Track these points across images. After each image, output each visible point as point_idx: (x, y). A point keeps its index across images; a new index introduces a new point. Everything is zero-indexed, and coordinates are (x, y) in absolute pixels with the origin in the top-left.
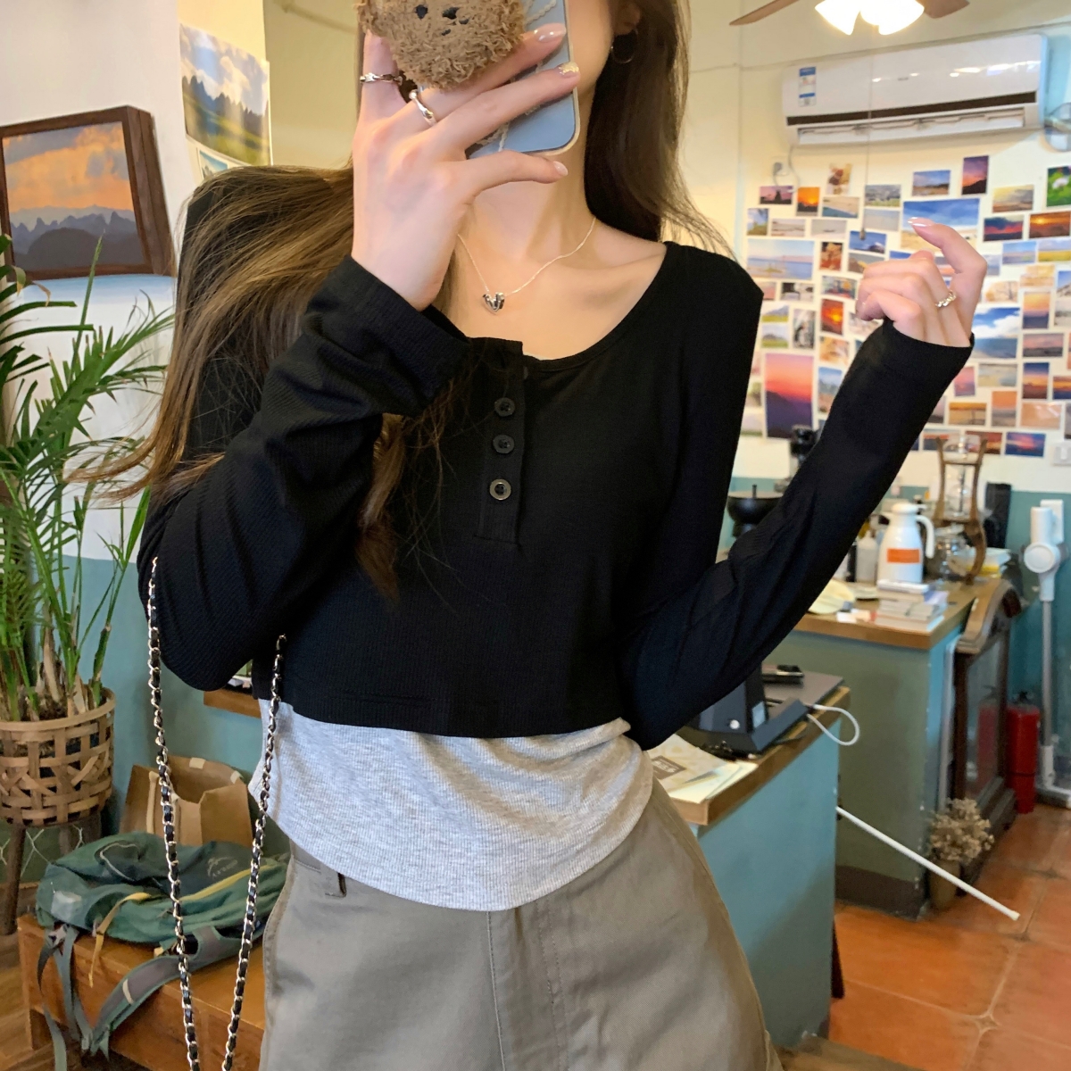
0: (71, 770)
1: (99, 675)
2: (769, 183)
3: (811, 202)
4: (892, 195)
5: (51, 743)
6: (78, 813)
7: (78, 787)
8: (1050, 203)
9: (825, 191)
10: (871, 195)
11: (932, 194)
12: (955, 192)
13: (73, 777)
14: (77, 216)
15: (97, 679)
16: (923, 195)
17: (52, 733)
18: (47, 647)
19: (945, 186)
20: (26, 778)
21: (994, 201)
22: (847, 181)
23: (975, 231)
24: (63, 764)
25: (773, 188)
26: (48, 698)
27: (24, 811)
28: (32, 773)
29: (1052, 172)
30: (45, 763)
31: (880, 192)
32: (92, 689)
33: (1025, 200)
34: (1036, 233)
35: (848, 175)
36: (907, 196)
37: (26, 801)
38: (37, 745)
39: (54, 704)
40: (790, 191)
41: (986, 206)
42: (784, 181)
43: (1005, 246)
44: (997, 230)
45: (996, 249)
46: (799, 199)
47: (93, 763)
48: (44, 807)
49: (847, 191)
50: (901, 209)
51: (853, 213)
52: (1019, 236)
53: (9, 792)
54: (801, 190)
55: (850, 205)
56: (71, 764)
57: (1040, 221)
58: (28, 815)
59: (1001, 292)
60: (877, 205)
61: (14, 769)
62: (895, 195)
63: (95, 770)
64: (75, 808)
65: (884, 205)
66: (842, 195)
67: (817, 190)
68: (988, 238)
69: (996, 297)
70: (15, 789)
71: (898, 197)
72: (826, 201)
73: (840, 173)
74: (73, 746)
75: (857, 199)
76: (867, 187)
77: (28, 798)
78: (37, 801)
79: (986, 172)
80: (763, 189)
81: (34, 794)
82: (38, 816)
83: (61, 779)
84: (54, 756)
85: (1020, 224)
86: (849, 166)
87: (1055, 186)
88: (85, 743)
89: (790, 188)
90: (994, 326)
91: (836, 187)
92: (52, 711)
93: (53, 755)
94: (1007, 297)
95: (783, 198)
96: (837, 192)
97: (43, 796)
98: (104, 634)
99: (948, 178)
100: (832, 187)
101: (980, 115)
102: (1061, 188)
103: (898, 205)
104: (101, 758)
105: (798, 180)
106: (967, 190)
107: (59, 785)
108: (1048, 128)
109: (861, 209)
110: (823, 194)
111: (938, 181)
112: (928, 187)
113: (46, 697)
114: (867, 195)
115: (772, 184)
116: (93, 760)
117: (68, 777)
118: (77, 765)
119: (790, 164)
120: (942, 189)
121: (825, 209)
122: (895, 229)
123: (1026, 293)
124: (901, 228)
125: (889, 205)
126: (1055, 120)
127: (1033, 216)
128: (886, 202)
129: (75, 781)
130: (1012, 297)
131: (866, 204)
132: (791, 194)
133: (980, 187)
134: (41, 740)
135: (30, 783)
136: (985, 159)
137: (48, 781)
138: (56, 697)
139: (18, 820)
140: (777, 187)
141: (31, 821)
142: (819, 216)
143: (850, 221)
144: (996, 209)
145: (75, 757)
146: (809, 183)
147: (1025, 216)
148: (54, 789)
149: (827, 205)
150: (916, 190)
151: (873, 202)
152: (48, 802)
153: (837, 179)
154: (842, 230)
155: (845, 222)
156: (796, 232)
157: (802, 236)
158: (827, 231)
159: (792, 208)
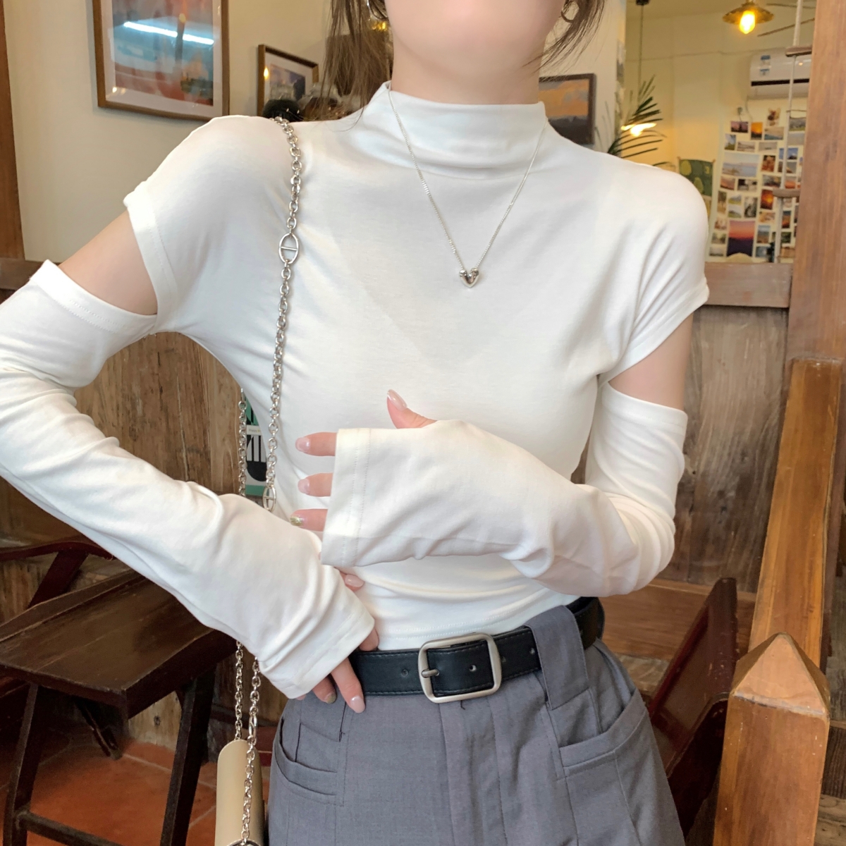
2: (737, 119)
3: (758, 131)
9: (766, 124)
10: (792, 125)
22: (778, 117)
25: (738, 123)
31: (796, 122)
35: (779, 114)
42: (744, 118)
46: (752, 129)
49: (778, 123)
51: (780, 137)
54: (753, 124)
55: (780, 132)
60: (795, 130)
62: (803, 123)
65: (798, 131)
66: (775, 126)
67: (762, 123)
71: (805, 125)
72: (766, 130)
73: (774, 113)
75: (783, 128)
76: (790, 120)
80: (732, 122)
86: (779, 109)
89: (747, 123)
91: (772, 122)
95: (744, 128)
96: (772, 124)
100: (769, 121)
103: (804, 130)
105: (750, 117)
109: (786, 133)
110: (765, 126)
119: (746, 108)
121: (766, 135)
122: (802, 143)
125: (800, 130)
128: (799, 128)
131: (789, 131)
132: (749, 126)
140: (741, 122)
142: (763, 140)
143: (779, 141)
146: (756, 120)
149: (767, 133)
151: (793, 129)
153: (772, 117)
154: (775, 148)
155: (776, 143)
156: (750, 150)
157: (753, 152)
158: (767, 149)
159: (748, 135)
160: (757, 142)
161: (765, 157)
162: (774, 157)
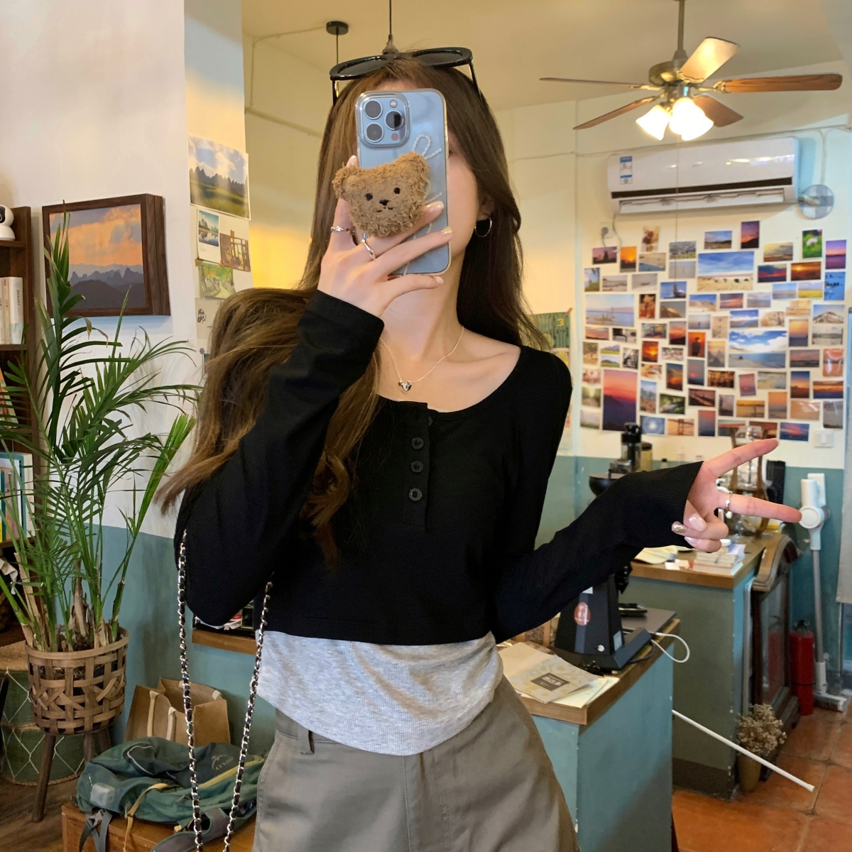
0: (96, 689)
1: (117, 617)
2: (599, 245)
3: (631, 259)
4: (689, 249)
5: (82, 669)
6: (100, 723)
7: (101, 703)
8: (805, 256)
9: (640, 250)
10: (675, 251)
11: (719, 248)
12: (736, 247)
13: (98, 694)
14: (101, 272)
15: (115, 620)
16: (712, 248)
17: (83, 661)
18: (77, 594)
19: (728, 243)
20: (62, 696)
21: (765, 254)
22: (657, 240)
23: (751, 275)
24: (91, 685)
25: (601, 248)
26: (78, 633)
27: (59, 722)
28: (67, 692)
29: (805, 233)
30: (78, 684)
31: (681, 247)
32: (111, 627)
33: (787, 253)
34: (796, 277)
35: (657, 236)
36: (700, 249)
37: (62, 714)
38: (72, 670)
39: (82, 638)
40: (615, 251)
41: (758, 257)
42: (610, 243)
43: (774, 286)
44: (766, 275)
45: (768, 288)
46: (622, 257)
47: (113, 683)
48: (75, 719)
49: (656, 248)
50: (696, 260)
51: (661, 267)
52: (784, 279)
53: (48, 707)
54: (623, 249)
55: (659, 259)
56: (96, 685)
57: (799, 269)
58: (62, 725)
59: (772, 320)
60: (679, 258)
61: (53, 689)
62: (692, 249)
63: (114, 689)
64: (98, 719)
65: (684, 258)
66: (653, 251)
67: (634, 248)
68: (761, 280)
69: (769, 323)
70: (53, 705)
71: (694, 250)
72: (641, 257)
73: (651, 234)
74: (99, 671)
75: (664, 254)
76: (671, 244)
77: (63, 712)
78: (70, 714)
79: (758, 233)
80: (594, 250)
81: (68, 708)
82: (70, 726)
83: (89, 697)
84: (84, 679)
85: (784, 270)
86: (658, 228)
87: (808, 243)
88: (108, 668)
89: (615, 248)
90: (768, 344)
91: (649, 246)
92: (80, 644)
93: (84, 677)
94: (777, 323)
95: (610, 257)
96: (648, 249)
97: (75, 709)
98: (121, 586)
99: (731, 236)
100: (645, 245)
101: (753, 193)
102: (813, 244)
103: (694, 257)
104: (118, 680)
105: (620, 241)
106: (745, 245)
107: (87, 701)
108: (802, 202)
109: (668, 262)
110: (639, 252)
111: (723, 239)
112: (716, 243)
113: (76, 633)
114: (671, 250)
115: (602, 246)
116: (113, 681)
117: (94, 694)
118: (101, 686)
119: (614, 229)
120: (727, 245)
121: (641, 264)
122: (692, 276)
123: (791, 321)
124: (698, 274)
125: (687, 258)
126: (806, 197)
127: (793, 265)
128: (685, 255)
129: (99, 698)
130: (780, 323)
131: (672, 257)
132: (615, 253)
133: (753, 243)
134: (74, 666)
135: (66, 700)
136: (757, 224)
137: (79, 699)
138: (83, 633)
139: (54, 728)
140: (605, 248)
141: (64, 730)
142: (637, 271)
143: (660, 273)
144: (766, 260)
145: (100, 679)
146: (628, 243)
147: (787, 265)
148: (83, 704)
149: (643, 261)
150: (708, 245)
151: (676, 255)
152: (78, 715)
153: (649, 239)
154: (655, 283)
155: (656, 275)
156: (620, 287)
157: (625, 290)
158: (644, 284)
159: (617, 265)
160: (629, 275)
161: (642, 297)
162: (653, 296)
